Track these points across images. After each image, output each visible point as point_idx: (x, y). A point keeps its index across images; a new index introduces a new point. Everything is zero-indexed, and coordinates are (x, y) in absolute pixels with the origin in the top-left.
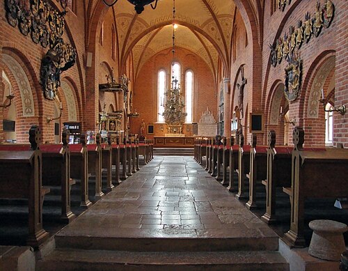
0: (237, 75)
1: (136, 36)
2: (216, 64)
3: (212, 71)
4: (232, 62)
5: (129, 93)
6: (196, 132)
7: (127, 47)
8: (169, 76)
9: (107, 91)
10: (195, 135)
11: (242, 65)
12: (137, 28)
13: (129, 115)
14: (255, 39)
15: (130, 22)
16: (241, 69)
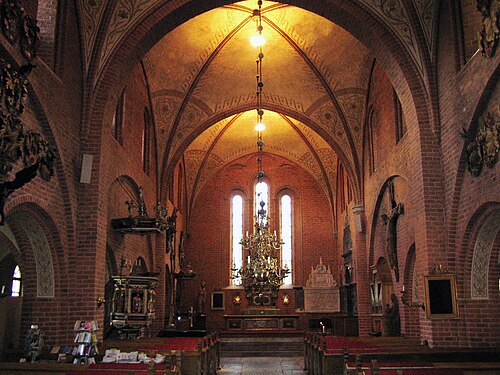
0: (381, 197)
1: (191, 130)
2: (332, 181)
3: (327, 193)
4: (367, 174)
5: (178, 235)
6: (301, 305)
7: (172, 151)
8: (249, 203)
9: (131, 232)
10: (298, 310)
11: (391, 179)
12: (191, 117)
13: (177, 276)
14: (423, 122)
15: (179, 106)
16: (388, 185)
